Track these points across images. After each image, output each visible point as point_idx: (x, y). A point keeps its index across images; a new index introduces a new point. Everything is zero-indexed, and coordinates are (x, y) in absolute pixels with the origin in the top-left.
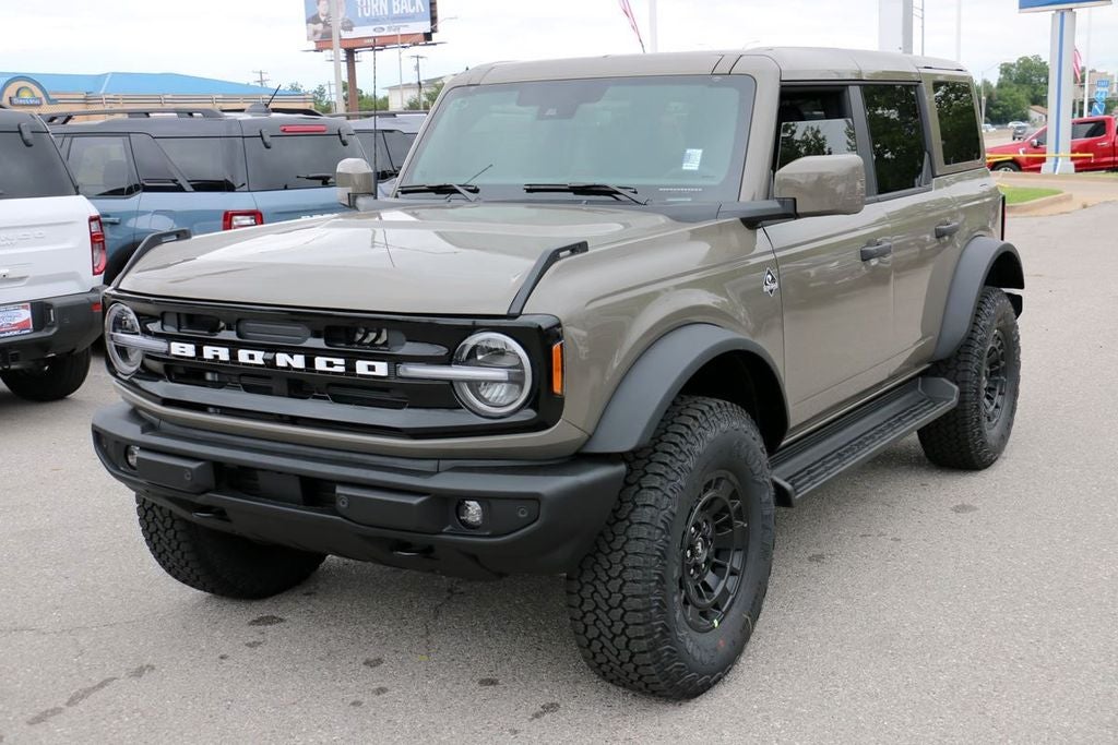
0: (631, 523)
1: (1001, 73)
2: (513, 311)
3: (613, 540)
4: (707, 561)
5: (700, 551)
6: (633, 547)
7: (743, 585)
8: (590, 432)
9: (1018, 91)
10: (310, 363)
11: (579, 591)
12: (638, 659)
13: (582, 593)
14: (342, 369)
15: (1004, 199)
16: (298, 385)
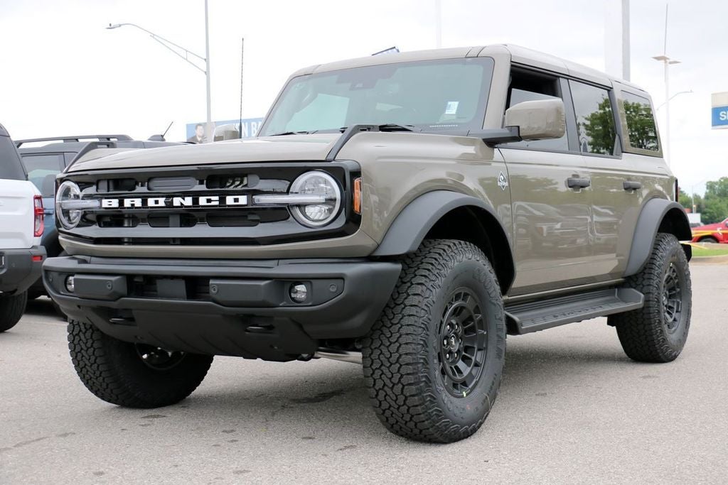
0: (406, 306)
1: (707, 188)
2: (329, 158)
3: (393, 318)
4: (458, 352)
5: (453, 343)
6: (406, 321)
7: (484, 374)
8: (379, 241)
9: (720, 201)
10: (196, 201)
11: (370, 355)
12: (410, 402)
13: (372, 356)
14: (217, 203)
15: (677, 181)
16: (188, 217)
